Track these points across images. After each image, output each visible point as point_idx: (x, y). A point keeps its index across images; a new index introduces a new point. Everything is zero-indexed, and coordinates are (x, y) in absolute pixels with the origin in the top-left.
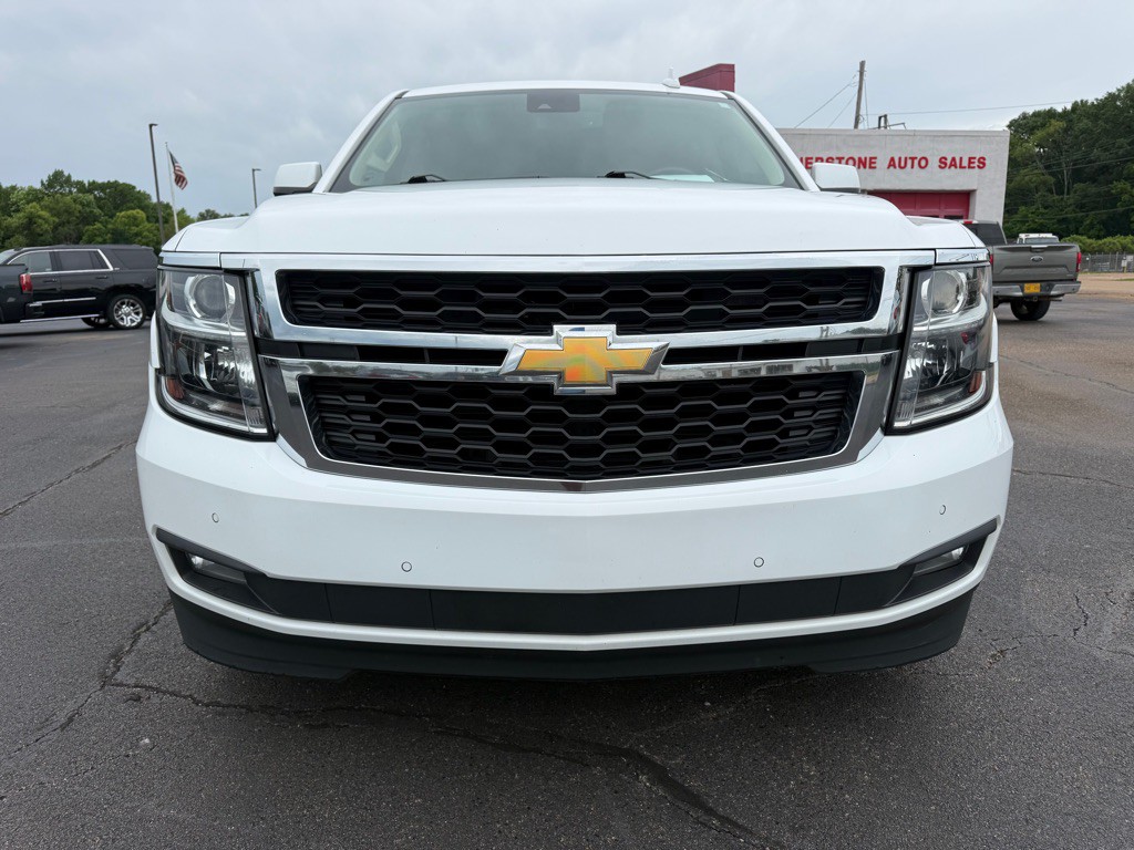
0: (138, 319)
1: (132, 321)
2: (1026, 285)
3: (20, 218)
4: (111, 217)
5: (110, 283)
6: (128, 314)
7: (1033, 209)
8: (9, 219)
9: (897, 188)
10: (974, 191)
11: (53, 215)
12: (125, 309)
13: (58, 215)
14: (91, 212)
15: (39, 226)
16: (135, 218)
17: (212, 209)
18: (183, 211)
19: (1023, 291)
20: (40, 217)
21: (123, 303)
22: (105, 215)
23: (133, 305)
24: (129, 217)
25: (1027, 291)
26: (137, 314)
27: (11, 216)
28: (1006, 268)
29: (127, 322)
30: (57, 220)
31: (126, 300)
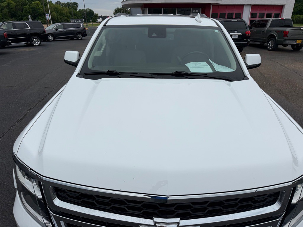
0: (39, 43)
1: (37, 44)
2: (297, 41)
3: (5, 4)
4: (31, 3)
5: (30, 32)
6: (36, 42)
7: (299, 4)
8: (3, 4)
9: (261, 4)
10: (285, 5)
11: (15, 3)
12: (35, 40)
13: (16, 2)
14: (25, 2)
15: (11, 6)
16: (38, 4)
17: (59, 1)
18: (51, 1)
19: (296, 42)
20: (11, 3)
21: (34, 39)
22: (29, 3)
23: (37, 39)
24: (36, 3)
25: (297, 42)
26: (38, 41)
27: (3, 3)
28: (292, 35)
29: (36, 44)
30: (16, 4)
31: (35, 38)
